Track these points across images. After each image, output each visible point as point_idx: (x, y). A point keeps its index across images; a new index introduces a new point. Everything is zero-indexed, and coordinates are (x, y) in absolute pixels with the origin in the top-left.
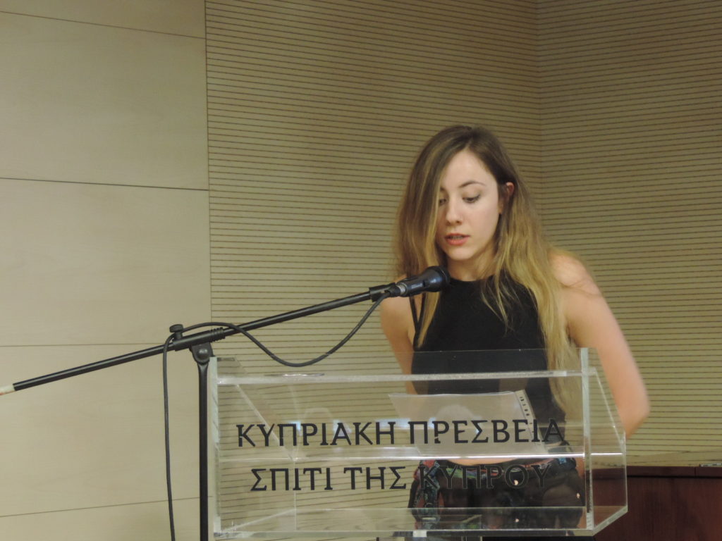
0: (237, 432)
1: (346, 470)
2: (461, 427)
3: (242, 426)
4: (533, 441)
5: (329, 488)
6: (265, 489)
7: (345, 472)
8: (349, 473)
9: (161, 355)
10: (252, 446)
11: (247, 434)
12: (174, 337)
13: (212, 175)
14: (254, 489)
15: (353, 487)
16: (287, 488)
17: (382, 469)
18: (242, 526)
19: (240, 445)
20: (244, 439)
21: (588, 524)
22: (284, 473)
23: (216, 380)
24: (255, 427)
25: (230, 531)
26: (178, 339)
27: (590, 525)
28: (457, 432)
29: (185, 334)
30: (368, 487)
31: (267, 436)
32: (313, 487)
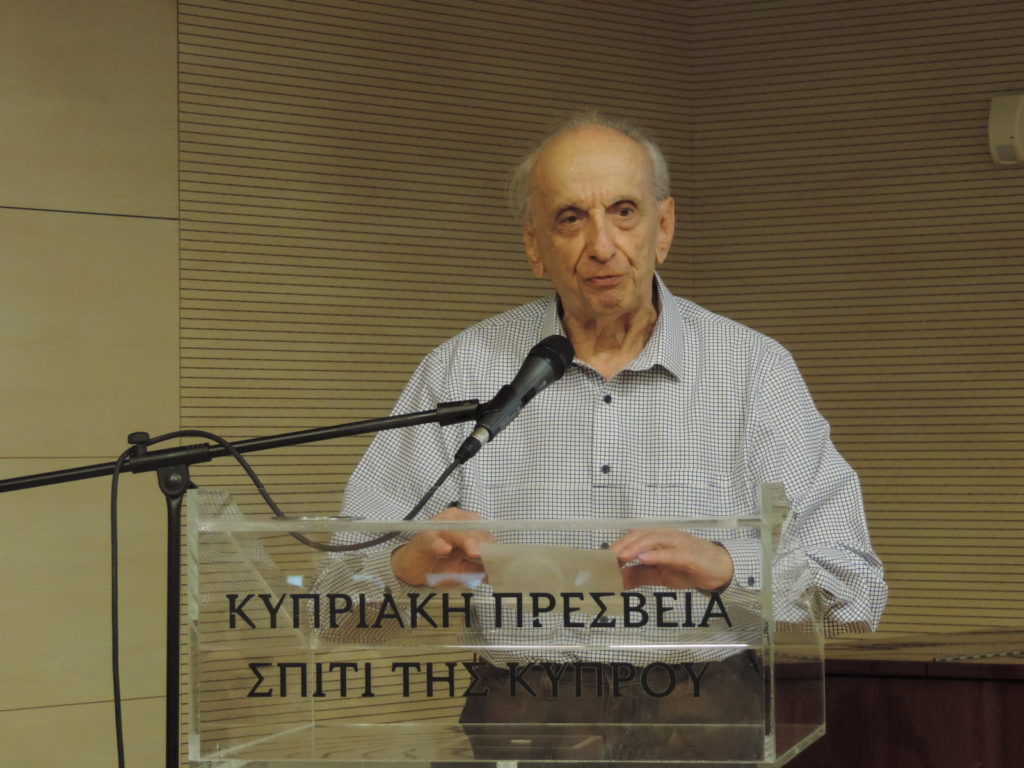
0: (227, 605)
1: (395, 666)
2: (574, 602)
3: (236, 596)
4: (684, 625)
5: (368, 693)
6: (269, 694)
7: (393, 670)
8: (400, 670)
9: (109, 478)
10: (249, 627)
11: (243, 609)
12: (131, 452)
13: (184, 195)
14: (252, 694)
15: (406, 693)
16: (304, 693)
17: (451, 666)
18: (232, 750)
19: (233, 625)
20: (238, 617)
21: (766, 753)
22: (299, 669)
23: (197, 523)
24: (256, 597)
25: (213, 757)
26: (139, 455)
27: (770, 755)
28: (568, 610)
29: (150, 449)
30: (430, 692)
31: (273, 612)
32: (343, 692)
